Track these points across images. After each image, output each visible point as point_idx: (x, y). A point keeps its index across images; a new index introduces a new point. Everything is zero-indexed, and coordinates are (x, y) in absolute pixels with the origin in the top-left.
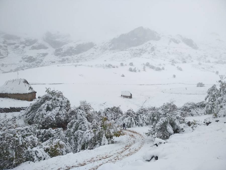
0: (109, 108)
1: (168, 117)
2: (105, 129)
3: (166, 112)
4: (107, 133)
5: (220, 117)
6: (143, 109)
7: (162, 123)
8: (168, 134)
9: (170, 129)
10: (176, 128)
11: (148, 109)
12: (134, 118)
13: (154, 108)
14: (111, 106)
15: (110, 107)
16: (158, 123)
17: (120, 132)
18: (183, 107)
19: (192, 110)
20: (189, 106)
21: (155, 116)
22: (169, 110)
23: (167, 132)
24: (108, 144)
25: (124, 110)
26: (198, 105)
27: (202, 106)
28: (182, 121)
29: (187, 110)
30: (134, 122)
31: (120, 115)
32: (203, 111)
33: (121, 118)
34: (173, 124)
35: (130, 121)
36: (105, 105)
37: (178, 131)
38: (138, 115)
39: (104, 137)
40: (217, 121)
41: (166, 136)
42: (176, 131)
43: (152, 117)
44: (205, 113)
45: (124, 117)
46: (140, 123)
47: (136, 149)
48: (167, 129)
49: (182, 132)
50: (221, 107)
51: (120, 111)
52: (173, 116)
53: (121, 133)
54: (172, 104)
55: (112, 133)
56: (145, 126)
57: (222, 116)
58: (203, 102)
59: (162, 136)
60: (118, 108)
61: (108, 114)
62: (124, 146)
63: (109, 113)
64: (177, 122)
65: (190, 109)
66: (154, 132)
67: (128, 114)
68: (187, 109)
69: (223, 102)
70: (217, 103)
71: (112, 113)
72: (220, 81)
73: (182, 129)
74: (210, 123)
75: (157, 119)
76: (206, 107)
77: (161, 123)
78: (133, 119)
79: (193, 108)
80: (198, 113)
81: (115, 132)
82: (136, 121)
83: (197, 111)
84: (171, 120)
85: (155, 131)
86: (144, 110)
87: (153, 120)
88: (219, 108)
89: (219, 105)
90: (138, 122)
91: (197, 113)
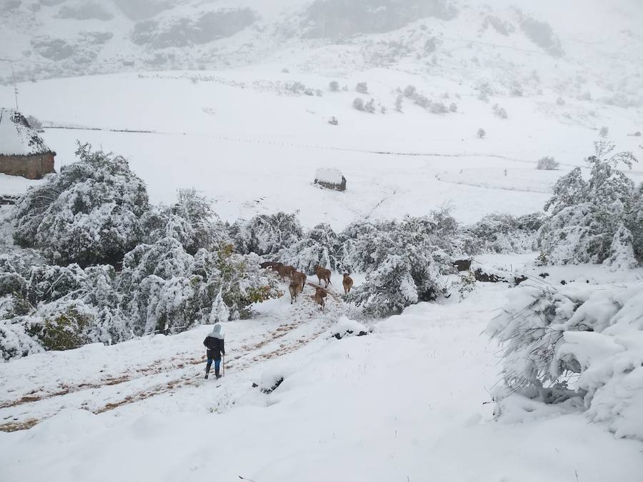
0: (264, 217)
1: (408, 254)
2: (227, 278)
3: (406, 241)
4: (229, 290)
5: (553, 264)
6: (359, 226)
7: (390, 270)
8: (403, 301)
9: (409, 288)
10: (427, 285)
11: (372, 227)
12: (331, 249)
13: (393, 224)
14: (271, 212)
15: (269, 214)
16: (379, 270)
17: (266, 289)
18: (477, 227)
19: (500, 236)
20: (493, 224)
21: (374, 251)
22: (415, 234)
23: (400, 296)
24: (230, 319)
25: (307, 224)
26: (520, 222)
27: (532, 225)
28: (448, 267)
29: (485, 235)
30: (328, 261)
31: (294, 237)
32: (530, 242)
33: (294, 246)
34: (419, 277)
35: (316, 258)
36: (258, 207)
37: (433, 295)
38: (343, 240)
39: (219, 302)
40: (544, 276)
41: (396, 305)
42: (427, 295)
43: (365, 253)
44: (536, 246)
45: (302, 245)
46: (345, 264)
47: (302, 339)
48: (400, 288)
49: (443, 298)
50: (563, 236)
51: (293, 227)
52: (423, 254)
53: (273, 291)
54: (445, 217)
55: (243, 289)
56: (357, 272)
57: (560, 262)
58: (537, 215)
59: (386, 306)
60: (288, 219)
61: (260, 233)
62: (274, 328)
63: (262, 230)
64: (433, 272)
65: (495, 231)
66: (364, 293)
67: (315, 237)
68: (487, 232)
69: (571, 222)
70: (557, 225)
71: (272, 232)
72: (592, 159)
73: (445, 290)
74: (524, 278)
75: (379, 259)
76: (540, 231)
77: (385, 271)
78: (326, 253)
79: (505, 230)
80: (516, 245)
81: (254, 290)
82: (335, 259)
83: (513, 240)
84: (417, 264)
85: (370, 290)
86: (361, 227)
87: (368, 260)
88: (555, 239)
89: (560, 231)
90: (339, 262)
91: (512, 244)
